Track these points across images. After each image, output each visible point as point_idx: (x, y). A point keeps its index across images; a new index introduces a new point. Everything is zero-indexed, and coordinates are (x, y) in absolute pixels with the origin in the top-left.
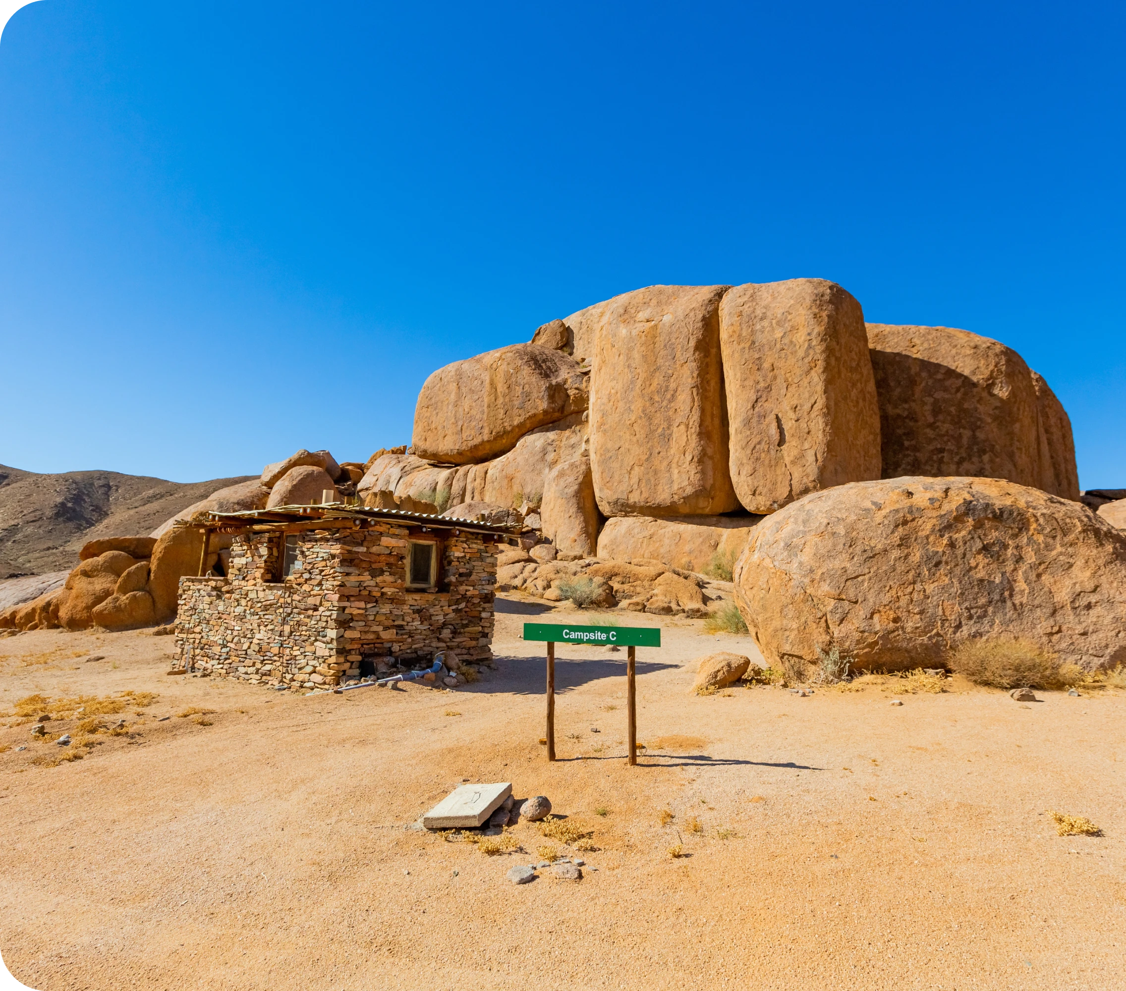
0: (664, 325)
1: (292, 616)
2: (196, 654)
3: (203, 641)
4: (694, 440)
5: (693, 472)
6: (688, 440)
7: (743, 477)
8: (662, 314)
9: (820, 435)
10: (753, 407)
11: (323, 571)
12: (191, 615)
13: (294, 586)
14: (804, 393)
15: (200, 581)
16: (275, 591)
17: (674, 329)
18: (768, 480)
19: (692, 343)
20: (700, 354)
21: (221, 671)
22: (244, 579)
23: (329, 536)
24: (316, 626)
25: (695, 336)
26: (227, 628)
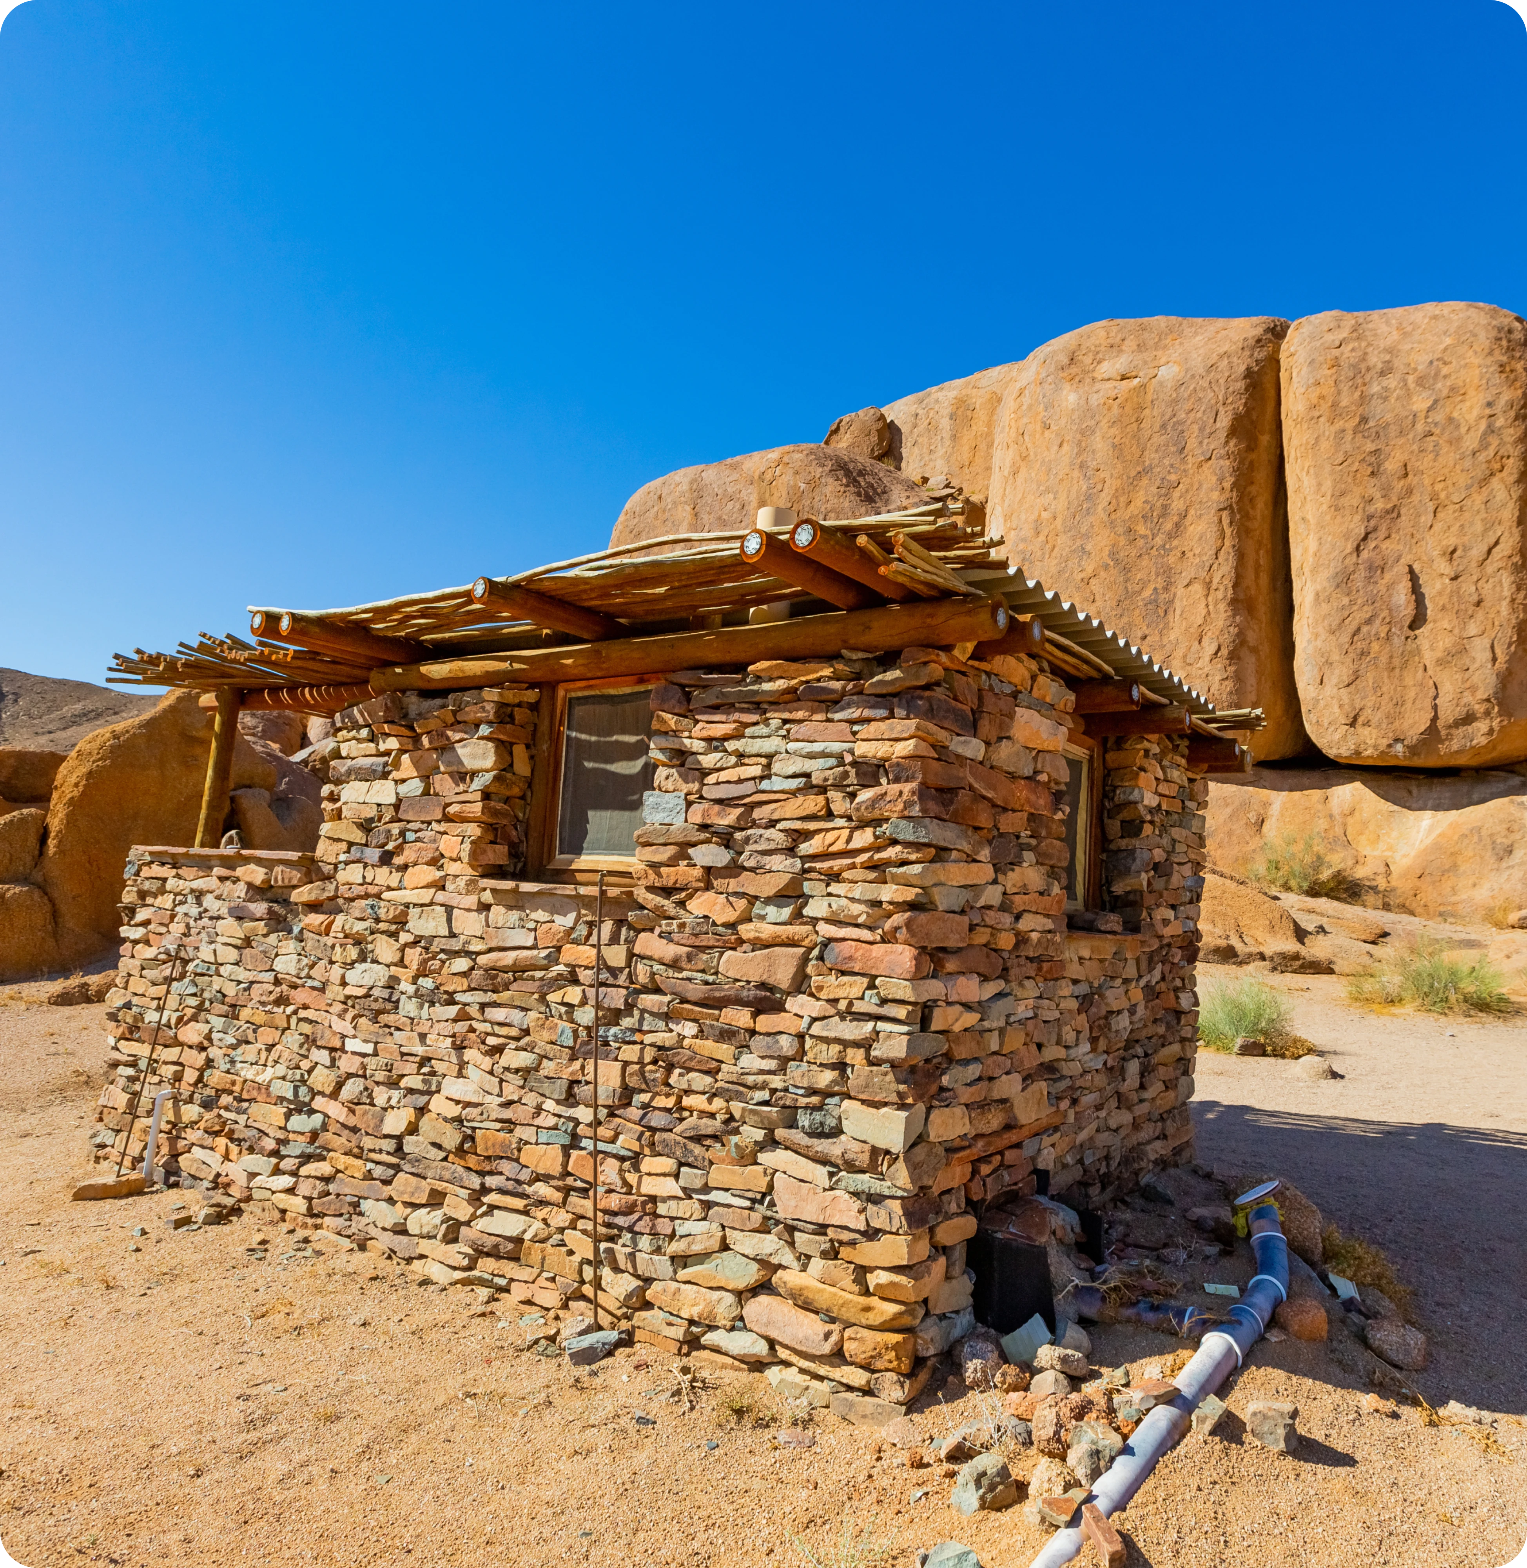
0: (1161, 384)
1: (627, 1022)
2: (185, 1119)
3: (215, 1078)
4: (1221, 615)
5: (1218, 678)
6: (1209, 613)
7: (1329, 689)
8: (1156, 363)
9: (1504, 608)
10: (1358, 549)
11: (807, 835)
12: (169, 980)
13: (641, 894)
14: (1472, 524)
15: (204, 865)
16: (540, 915)
17: (1184, 393)
18: (1386, 697)
19: (1224, 421)
20: (1239, 443)
21: (283, 1200)
22: (386, 859)
23: (837, 685)
24: (776, 1082)
25: (1231, 407)
26: (310, 1041)
